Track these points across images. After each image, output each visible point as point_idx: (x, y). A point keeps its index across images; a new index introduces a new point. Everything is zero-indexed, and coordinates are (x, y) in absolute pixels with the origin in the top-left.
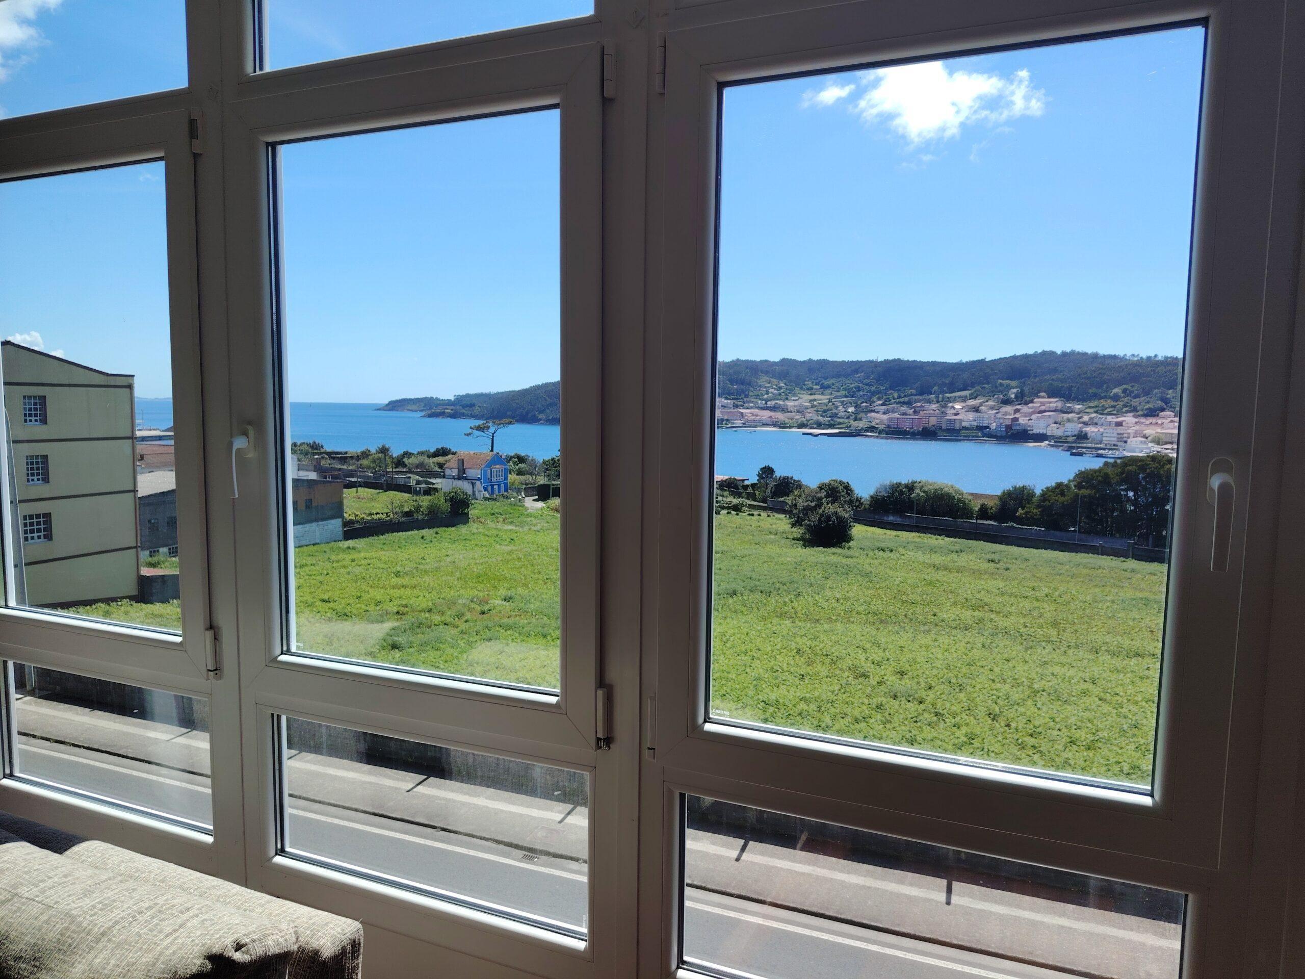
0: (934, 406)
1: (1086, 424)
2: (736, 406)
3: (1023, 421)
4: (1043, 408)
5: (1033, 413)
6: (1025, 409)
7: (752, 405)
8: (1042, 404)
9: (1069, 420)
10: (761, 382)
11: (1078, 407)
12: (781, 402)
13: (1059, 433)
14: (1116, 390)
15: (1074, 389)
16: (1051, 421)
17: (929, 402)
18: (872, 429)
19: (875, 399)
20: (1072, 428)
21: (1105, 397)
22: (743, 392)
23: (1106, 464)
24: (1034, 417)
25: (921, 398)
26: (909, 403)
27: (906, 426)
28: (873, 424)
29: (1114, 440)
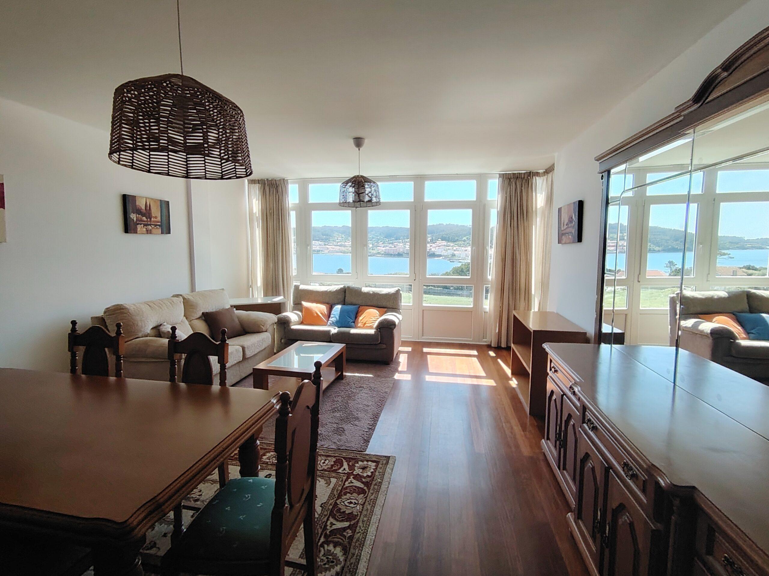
0: (401, 244)
1: (455, 250)
2: (325, 245)
3: (433, 250)
4: (440, 245)
5: (437, 247)
6: (434, 245)
7: (331, 244)
8: (440, 243)
9: (449, 249)
10: (334, 235)
11: (452, 244)
12: (343, 243)
13: (446, 254)
14: (464, 238)
15: (450, 238)
16: (443, 249)
17: (400, 243)
18: (379, 253)
19: (379, 241)
20: (450, 252)
21: (461, 241)
22: (328, 239)
23: (462, 264)
24: (437, 248)
25: (396, 241)
26: (392, 243)
27: (392, 252)
28: (379, 251)
29: (464, 256)
